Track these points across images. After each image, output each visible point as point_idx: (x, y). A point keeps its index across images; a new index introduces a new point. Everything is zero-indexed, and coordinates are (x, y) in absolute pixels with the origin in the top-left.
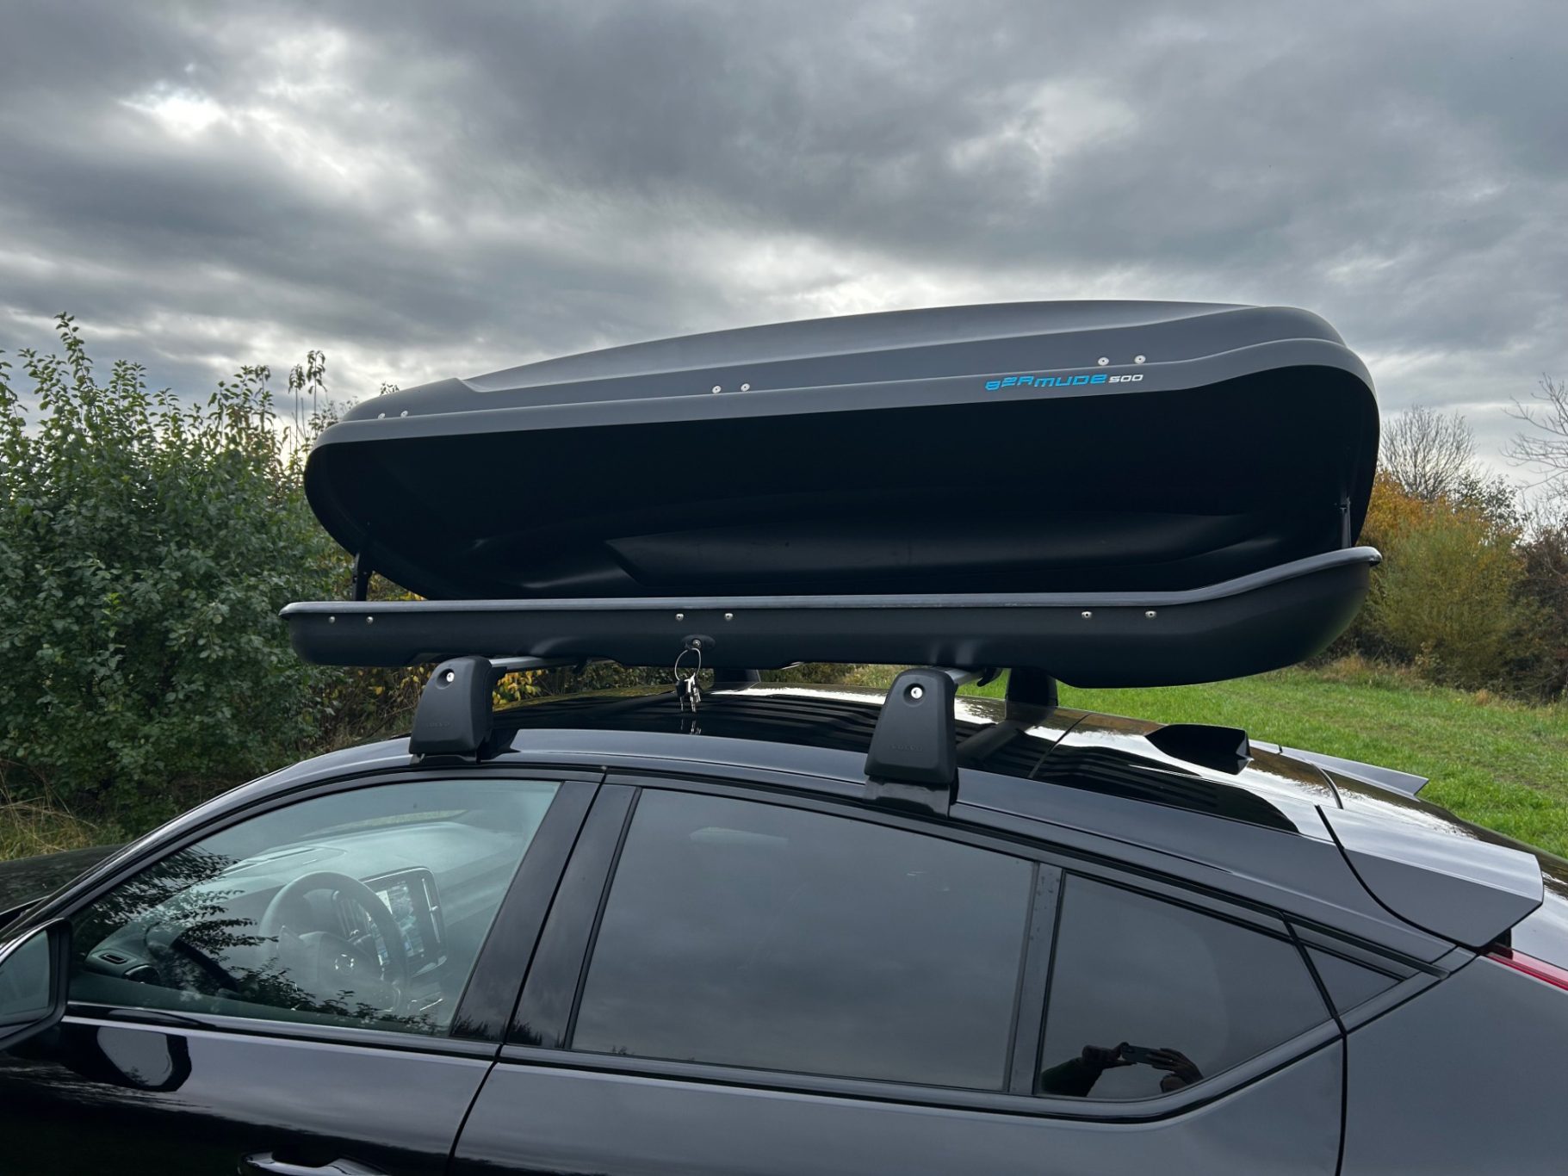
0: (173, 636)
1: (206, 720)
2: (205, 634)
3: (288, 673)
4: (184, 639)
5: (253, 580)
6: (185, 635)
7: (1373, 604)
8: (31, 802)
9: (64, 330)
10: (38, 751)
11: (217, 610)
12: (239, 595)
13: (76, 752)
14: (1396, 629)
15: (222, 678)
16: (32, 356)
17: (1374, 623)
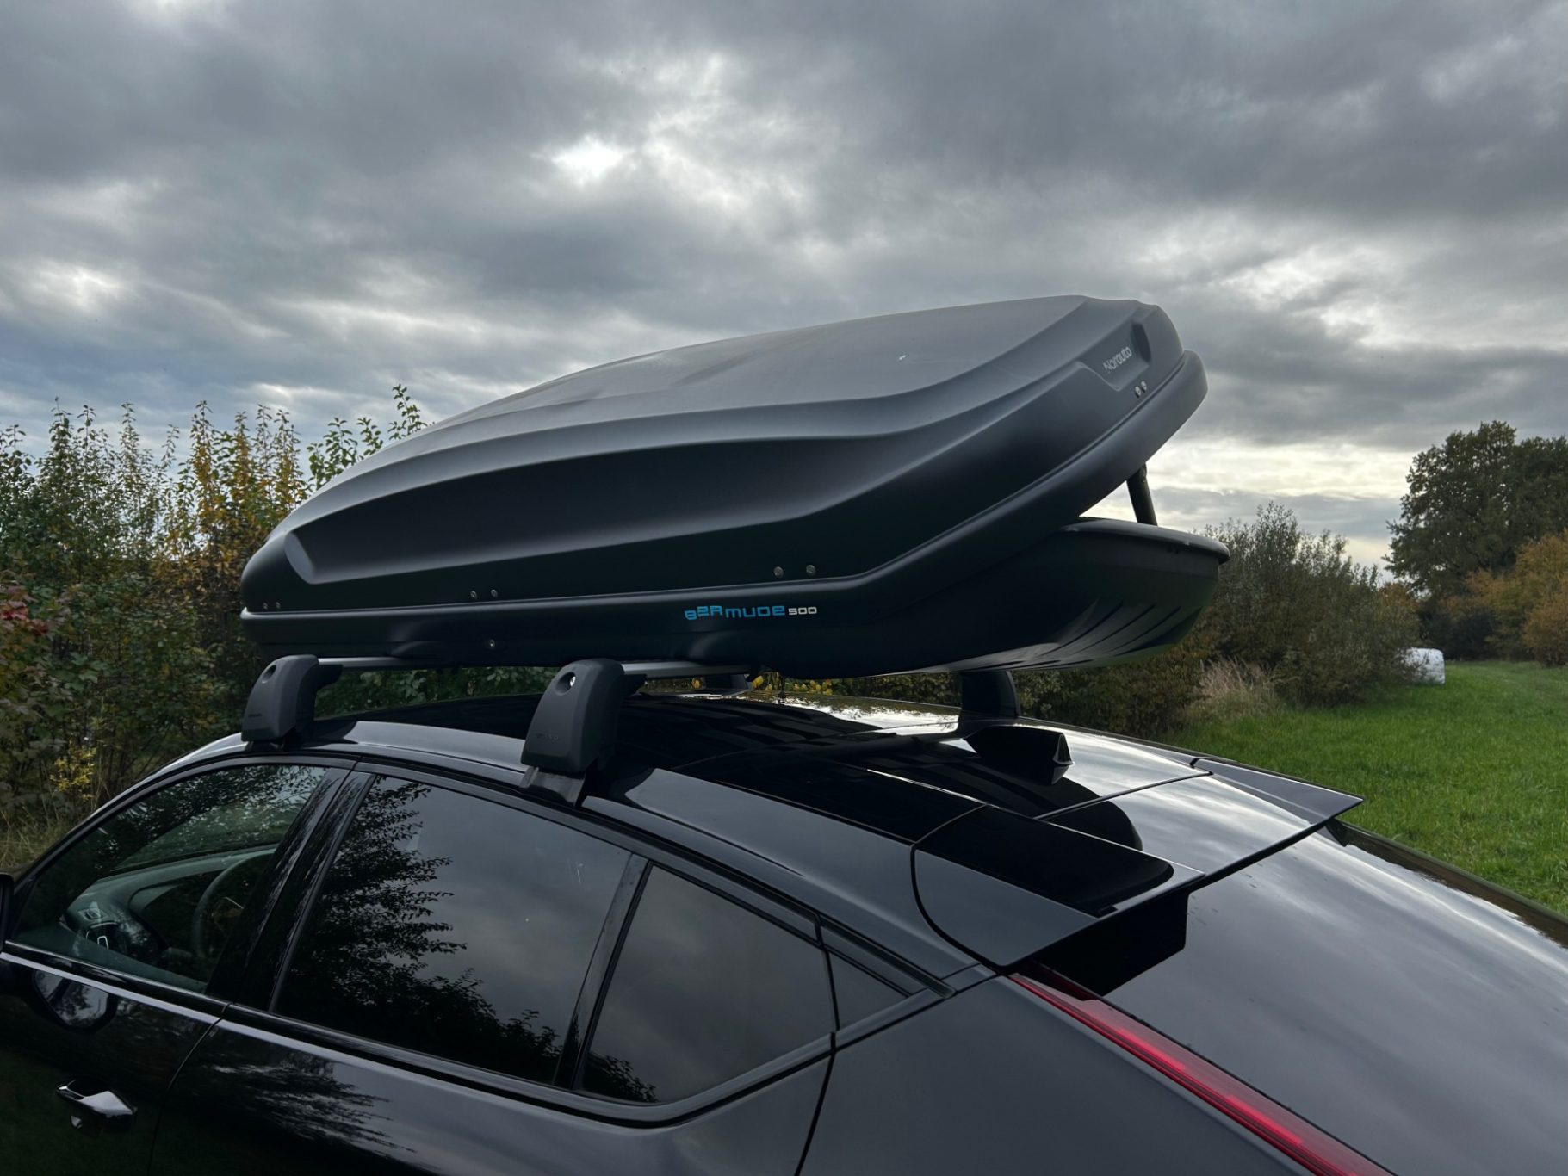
9: (399, 400)
16: (367, 423)
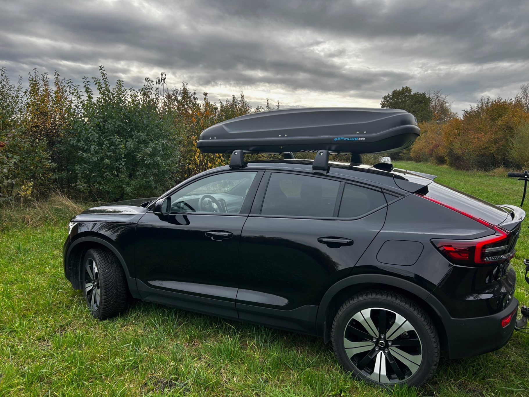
0: (137, 157)
1: (147, 180)
2: (146, 156)
3: (167, 168)
4: (140, 158)
5: (157, 142)
6: (140, 157)
7: (510, 150)
8: (104, 201)
9: (101, 71)
10: (105, 188)
11: (149, 150)
12: (154, 146)
13: (114, 188)
14: (517, 158)
15: (150, 169)
16: (95, 79)
17: (509, 156)
